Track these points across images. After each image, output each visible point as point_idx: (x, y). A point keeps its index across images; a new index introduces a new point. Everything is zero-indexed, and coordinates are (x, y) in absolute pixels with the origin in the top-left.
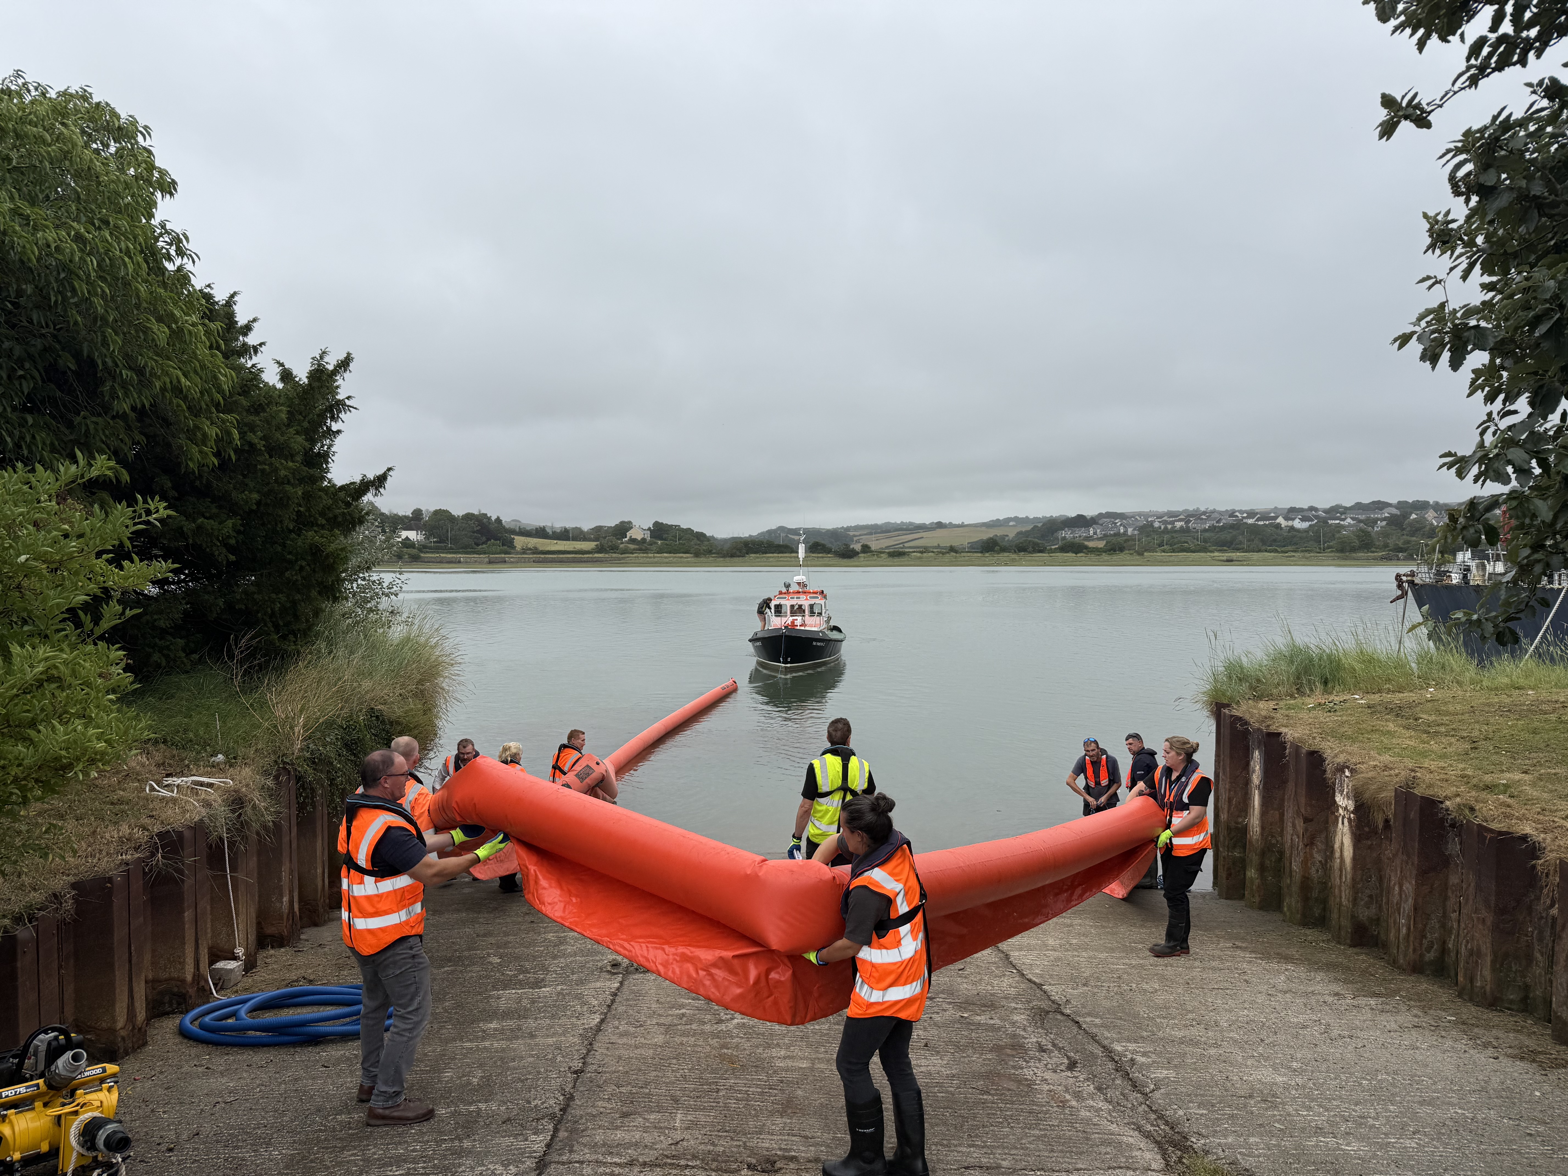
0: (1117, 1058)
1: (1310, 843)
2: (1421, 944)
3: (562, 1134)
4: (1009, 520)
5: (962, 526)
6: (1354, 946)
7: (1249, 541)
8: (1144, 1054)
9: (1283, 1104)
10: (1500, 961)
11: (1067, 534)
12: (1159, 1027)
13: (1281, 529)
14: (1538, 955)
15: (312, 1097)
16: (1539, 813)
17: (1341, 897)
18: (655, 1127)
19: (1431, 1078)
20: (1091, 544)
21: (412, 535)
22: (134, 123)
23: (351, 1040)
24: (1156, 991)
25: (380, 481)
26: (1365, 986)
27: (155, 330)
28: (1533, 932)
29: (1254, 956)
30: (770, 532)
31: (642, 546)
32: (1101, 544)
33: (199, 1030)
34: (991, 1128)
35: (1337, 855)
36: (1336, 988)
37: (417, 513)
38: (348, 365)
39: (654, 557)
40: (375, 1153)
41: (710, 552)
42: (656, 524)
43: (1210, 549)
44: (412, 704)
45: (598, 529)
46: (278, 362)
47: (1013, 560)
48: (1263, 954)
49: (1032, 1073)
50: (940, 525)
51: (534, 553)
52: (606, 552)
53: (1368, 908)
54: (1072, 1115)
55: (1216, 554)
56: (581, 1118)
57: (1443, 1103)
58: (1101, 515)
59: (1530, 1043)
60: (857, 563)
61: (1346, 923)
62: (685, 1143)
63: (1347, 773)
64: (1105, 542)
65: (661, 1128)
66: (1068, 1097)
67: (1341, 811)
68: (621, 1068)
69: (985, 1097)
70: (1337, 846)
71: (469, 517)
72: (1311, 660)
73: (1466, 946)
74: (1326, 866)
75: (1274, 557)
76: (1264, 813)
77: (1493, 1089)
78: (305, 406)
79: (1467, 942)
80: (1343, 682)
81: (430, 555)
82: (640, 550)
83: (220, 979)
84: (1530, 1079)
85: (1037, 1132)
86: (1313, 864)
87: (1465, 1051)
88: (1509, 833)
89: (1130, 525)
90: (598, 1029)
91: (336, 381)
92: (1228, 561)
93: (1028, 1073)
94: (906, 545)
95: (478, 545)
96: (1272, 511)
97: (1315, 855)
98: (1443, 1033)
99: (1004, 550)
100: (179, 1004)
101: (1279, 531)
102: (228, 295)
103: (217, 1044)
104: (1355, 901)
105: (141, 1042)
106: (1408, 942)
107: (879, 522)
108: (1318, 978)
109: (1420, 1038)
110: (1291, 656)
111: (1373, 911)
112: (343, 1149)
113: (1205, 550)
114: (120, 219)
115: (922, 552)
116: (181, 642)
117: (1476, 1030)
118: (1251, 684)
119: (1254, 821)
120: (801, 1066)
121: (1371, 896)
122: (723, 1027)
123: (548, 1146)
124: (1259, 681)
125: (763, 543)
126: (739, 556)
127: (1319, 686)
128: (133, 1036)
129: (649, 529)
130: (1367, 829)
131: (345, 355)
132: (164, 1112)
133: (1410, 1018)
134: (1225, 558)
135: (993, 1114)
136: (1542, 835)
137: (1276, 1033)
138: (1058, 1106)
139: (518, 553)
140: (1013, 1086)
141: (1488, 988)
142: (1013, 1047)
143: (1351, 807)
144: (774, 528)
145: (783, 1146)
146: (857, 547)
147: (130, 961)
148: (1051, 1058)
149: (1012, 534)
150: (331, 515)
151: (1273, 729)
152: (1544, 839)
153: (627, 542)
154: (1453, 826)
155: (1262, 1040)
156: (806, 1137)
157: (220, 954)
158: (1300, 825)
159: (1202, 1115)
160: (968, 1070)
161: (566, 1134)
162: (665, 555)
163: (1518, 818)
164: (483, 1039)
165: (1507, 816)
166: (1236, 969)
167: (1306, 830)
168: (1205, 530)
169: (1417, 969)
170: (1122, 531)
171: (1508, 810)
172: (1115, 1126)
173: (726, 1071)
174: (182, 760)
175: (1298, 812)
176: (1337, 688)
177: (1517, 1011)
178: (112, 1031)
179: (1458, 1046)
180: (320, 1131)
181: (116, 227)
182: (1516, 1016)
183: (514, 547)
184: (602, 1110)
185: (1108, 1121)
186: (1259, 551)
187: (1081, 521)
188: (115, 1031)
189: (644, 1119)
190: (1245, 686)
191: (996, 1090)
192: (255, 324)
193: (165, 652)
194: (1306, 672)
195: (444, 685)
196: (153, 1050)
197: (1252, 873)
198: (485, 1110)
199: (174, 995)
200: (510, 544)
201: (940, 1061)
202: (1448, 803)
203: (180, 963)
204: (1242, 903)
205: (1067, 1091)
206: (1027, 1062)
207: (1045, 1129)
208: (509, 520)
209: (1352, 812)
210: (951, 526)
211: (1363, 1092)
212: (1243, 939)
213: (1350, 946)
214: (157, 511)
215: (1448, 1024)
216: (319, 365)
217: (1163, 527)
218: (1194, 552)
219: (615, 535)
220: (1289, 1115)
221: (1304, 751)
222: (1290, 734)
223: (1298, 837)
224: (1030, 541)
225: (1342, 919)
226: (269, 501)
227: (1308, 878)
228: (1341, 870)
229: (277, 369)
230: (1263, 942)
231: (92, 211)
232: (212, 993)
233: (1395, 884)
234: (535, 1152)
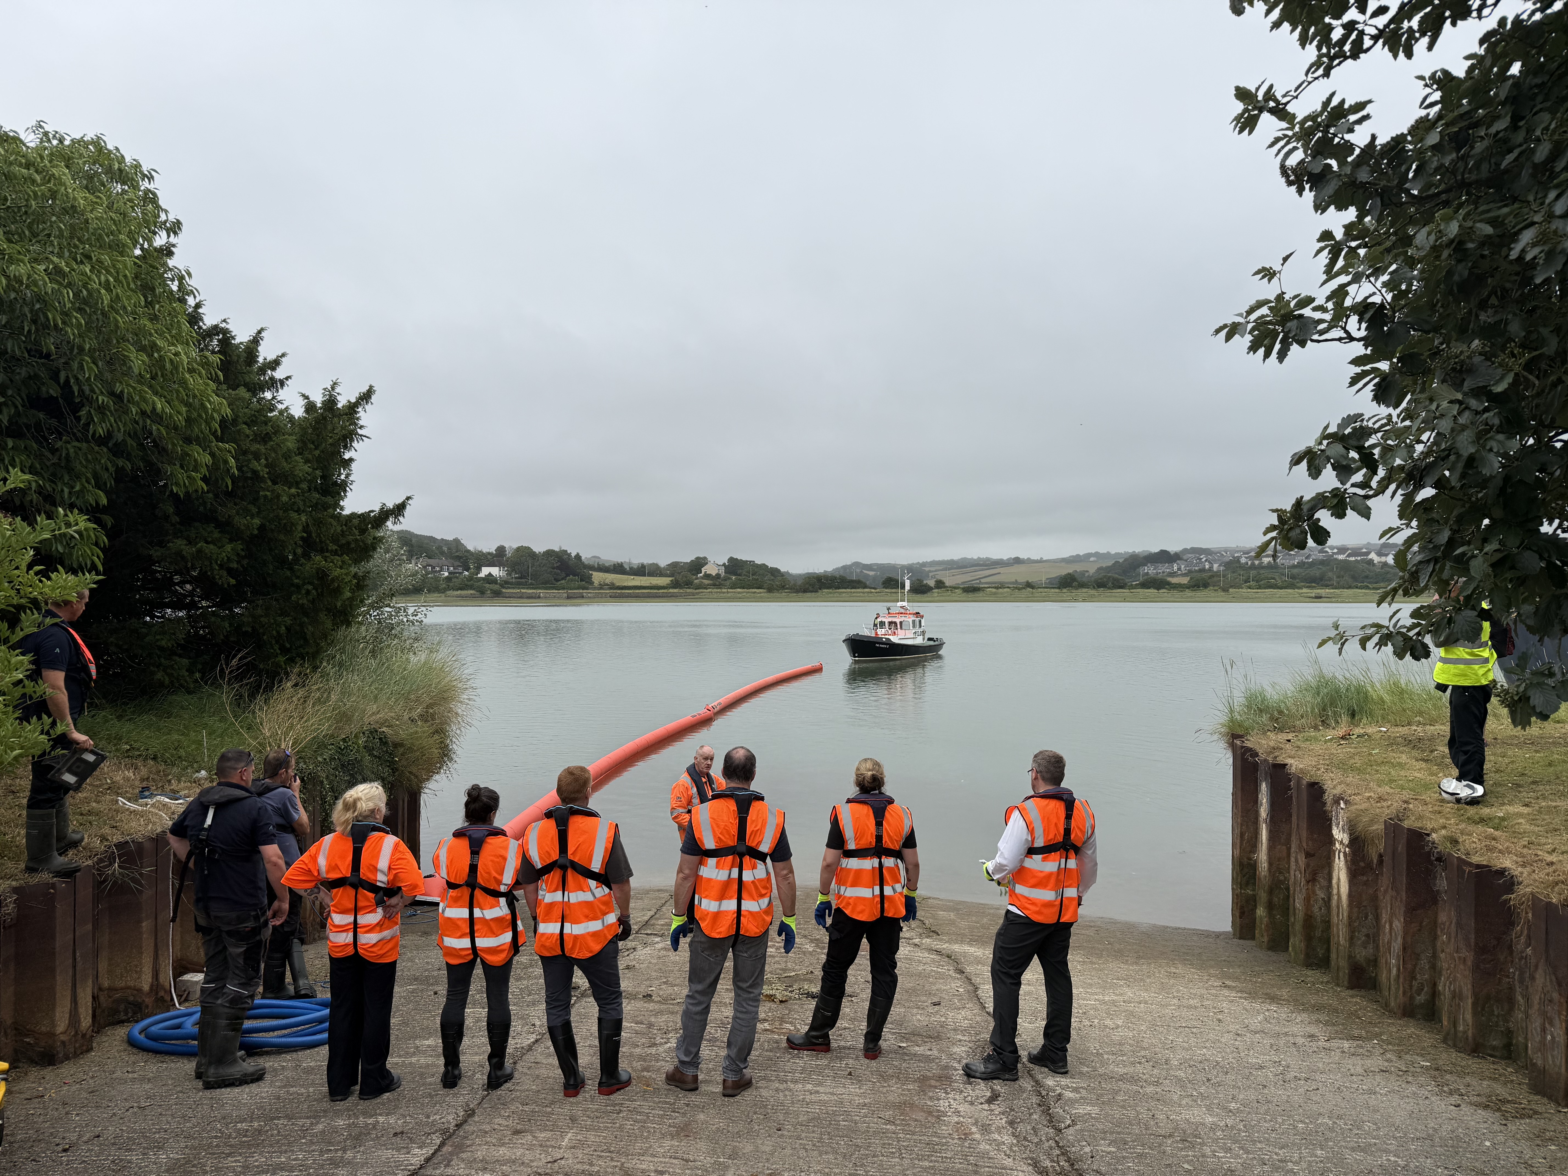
0: (1044, 1093)
1: (1312, 880)
2: (1411, 986)
3: (447, 1149)
4: (1089, 555)
5: (1041, 561)
6: (1352, 989)
7: (1338, 577)
8: (1076, 1090)
9: (1203, 1144)
10: (1481, 1005)
11: (1150, 570)
12: (1103, 1064)
13: (1374, 565)
14: (1520, 998)
15: (223, 1105)
16: (1525, 846)
17: (1339, 936)
18: (541, 1146)
19: (1376, 1124)
20: (1174, 580)
21: (495, 571)
22: (137, 166)
23: (285, 1052)
24: (1118, 1027)
25: (400, 509)
26: (1346, 1029)
27: (132, 358)
28: (1514, 973)
29: (1239, 995)
30: (845, 567)
31: (716, 582)
32: (1185, 580)
33: (145, 1040)
34: (881, 1158)
35: (1335, 891)
36: (1313, 1029)
37: (501, 550)
38: (370, 397)
39: (728, 592)
40: (257, 1161)
41: (783, 587)
42: (731, 560)
43: (1298, 585)
44: (422, 728)
45: (674, 565)
46: (303, 395)
47: (1092, 596)
48: (1250, 994)
49: (947, 1104)
50: (1017, 561)
51: (611, 589)
52: (680, 587)
53: (1365, 948)
54: (970, 1147)
55: (1305, 590)
56: (473, 1134)
57: (1379, 1150)
58: (1185, 551)
59: (1502, 1091)
60: (930, 599)
61: (1343, 963)
62: (563, 1162)
63: (1342, 805)
64: (1188, 578)
65: (546, 1146)
66: (974, 1129)
67: (1337, 845)
68: (534, 1087)
69: (888, 1127)
70: (1334, 881)
71: (549, 553)
72: (1337, 691)
73: (1449, 988)
74: (1327, 902)
75: (1365, 594)
76: (1271, 848)
77: (1440, 1138)
78: (318, 436)
79: (1450, 983)
80: (1371, 714)
81: (512, 591)
82: (714, 585)
83: (185, 991)
84: (1486, 1129)
85: (926, 1164)
86: (1316, 901)
87: (1427, 1098)
88: (1487, 866)
89: (1215, 561)
90: (530, 1048)
91: (358, 412)
92: (1316, 597)
93: (943, 1105)
94: (983, 581)
95: (557, 580)
96: (1365, 546)
97: (1318, 892)
98: (1410, 1079)
99: (1082, 585)
100: (135, 1013)
101: (1371, 568)
102: (256, 331)
103: (156, 1052)
104: (1351, 939)
105: (84, 1048)
106: (1398, 983)
107: (956, 558)
108: (1299, 1019)
109: (1383, 1083)
110: (1318, 688)
111: (1370, 950)
112: (229, 1155)
113: (1292, 586)
114: (103, 254)
115: (997, 588)
116: (185, 662)
117: (1448, 1077)
118: (1272, 715)
119: (1262, 856)
120: (714, 1090)
121: (1368, 936)
122: (653, 1050)
123: (428, 1160)
124: (1281, 712)
125: (835, 578)
126: (812, 592)
127: (1345, 719)
128: (76, 1041)
129: (724, 565)
130: (1362, 864)
131: (368, 388)
132: (77, 1115)
133: (1380, 1063)
134: (1313, 595)
135: (889, 1144)
136: (1519, 869)
137: (1227, 1073)
138: (960, 1138)
139: (595, 588)
140: (920, 1116)
141: (1470, 1034)
142: (940, 1078)
143: (1346, 841)
144: (849, 563)
145: (659, 1169)
146: (932, 583)
147: (74, 967)
148: (973, 1090)
149: (1092, 569)
150: (344, 542)
151: (1281, 760)
152: (1522, 873)
153: (702, 578)
154: (1439, 859)
155: (1208, 1080)
156: (687, 1161)
157: (189, 966)
158: (1302, 860)
159: (1109, 1153)
160: (883, 1099)
161: (450, 1149)
162: (739, 590)
163: (1500, 851)
164: (414, 1054)
165: (1490, 849)
166: (1215, 1008)
167: (1307, 866)
168: (1294, 566)
169: (1408, 1012)
170: (1207, 567)
171: (1493, 843)
172: (1010, 1160)
173: (637, 1093)
174: (166, 775)
175: (1300, 847)
176: (1364, 720)
177: (1502, 1058)
178: (52, 1035)
179: (1423, 1092)
180: (216, 1137)
181: (99, 261)
182: (1498, 1063)
183: (592, 583)
184: (496, 1127)
185: (1005, 1155)
186: (1350, 587)
187: (1164, 557)
188: (54, 1035)
189: (534, 1137)
190: (1265, 718)
191: (903, 1120)
192: (283, 359)
193: (168, 671)
194: (1331, 704)
195: (459, 711)
196: (95, 1056)
197: (1260, 912)
198: (383, 1123)
199: (130, 1003)
200: (586, 581)
201: (857, 1090)
202: (1434, 835)
203: (136, 972)
204: (1253, 943)
205: (976, 1123)
206: (947, 1093)
207: (935, 1161)
208: (589, 556)
209: (1347, 846)
210: (1029, 561)
211: (1295, 1135)
212: (1237, 979)
213: (1348, 988)
214: (77, 524)
215: (1418, 1070)
216: (331, 396)
217: (1249, 563)
218: (1281, 588)
219: (690, 571)
220: (1203, 1156)
221: (1304, 782)
222: (1295, 764)
223: (1301, 873)
224: (1109, 577)
225: (1340, 959)
226: (273, 527)
227: (1311, 917)
228: (1338, 907)
229: (302, 402)
230: (1256, 982)
231: (76, 246)
232: (175, 1005)
233: (1385, 923)
234: (412, 1165)
